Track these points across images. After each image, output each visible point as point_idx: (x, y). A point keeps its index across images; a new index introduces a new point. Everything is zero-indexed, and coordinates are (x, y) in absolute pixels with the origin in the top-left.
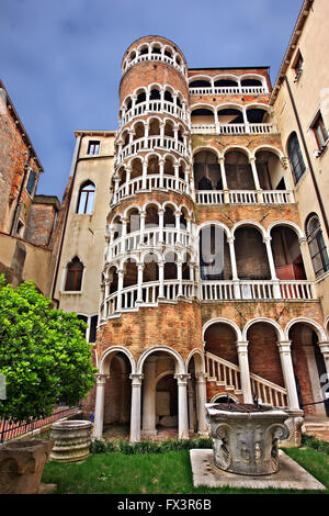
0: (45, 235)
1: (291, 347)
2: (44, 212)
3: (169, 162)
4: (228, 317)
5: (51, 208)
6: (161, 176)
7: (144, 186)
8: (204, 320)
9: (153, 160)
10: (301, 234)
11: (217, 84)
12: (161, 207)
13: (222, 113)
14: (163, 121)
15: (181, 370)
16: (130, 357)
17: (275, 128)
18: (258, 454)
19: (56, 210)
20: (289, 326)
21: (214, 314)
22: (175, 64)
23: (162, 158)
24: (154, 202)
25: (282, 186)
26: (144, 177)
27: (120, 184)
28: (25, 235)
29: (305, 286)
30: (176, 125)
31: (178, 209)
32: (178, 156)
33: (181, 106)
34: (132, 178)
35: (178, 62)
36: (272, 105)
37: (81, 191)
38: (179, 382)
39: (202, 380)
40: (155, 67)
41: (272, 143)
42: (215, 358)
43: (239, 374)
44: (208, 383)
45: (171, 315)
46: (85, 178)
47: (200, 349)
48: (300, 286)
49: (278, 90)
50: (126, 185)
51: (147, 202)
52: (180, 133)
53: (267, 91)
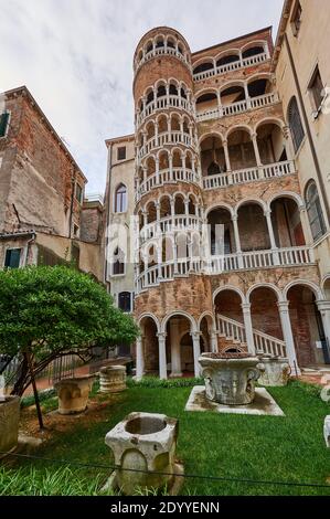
0: (95, 233)
1: (289, 306)
2: (91, 215)
3: (177, 155)
4: (233, 284)
5: (95, 211)
6: (171, 169)
7: (158, 181)
8: (213, 288)
9: (164, 156)
10: (301, 202)
11: (219, 63)
12: (172, 198)
13: (224, 93)
14: (169, 117)
15: (195, 329)
16: (156, 320)
17: (276, 96)
18: (235, 390)
19: (100, 212)
20: (287, 288)
21: (221, 283)
22: (178, 53)
23: (170, 153)
24: (167, 194)
25: (284, 157)
26: (157, 173)
27: (141, 182)
28: (81, 236)
29: (303, 252)
30: (181, 117)
31: (186, 197)
32: (184, 148)
33: (185, 97)
34: (148, 175)
35: (180, 50)
36: (273, 71)
37: (116, 193)
38: (194, 338)
39: (213, 336)
40: (160, 62)
41: (273, 113)
42: (224, 318)
43: (244, 330)
44: (218, 338)
45: (185, 286)
46: (118, 182)
47: (210, 312)
48: (298, 252)
49: (278, 52)
50: (144, 183)
51: (161, 195)
52: (185, 124)
53: (268, 57)
